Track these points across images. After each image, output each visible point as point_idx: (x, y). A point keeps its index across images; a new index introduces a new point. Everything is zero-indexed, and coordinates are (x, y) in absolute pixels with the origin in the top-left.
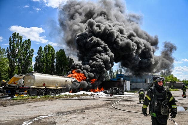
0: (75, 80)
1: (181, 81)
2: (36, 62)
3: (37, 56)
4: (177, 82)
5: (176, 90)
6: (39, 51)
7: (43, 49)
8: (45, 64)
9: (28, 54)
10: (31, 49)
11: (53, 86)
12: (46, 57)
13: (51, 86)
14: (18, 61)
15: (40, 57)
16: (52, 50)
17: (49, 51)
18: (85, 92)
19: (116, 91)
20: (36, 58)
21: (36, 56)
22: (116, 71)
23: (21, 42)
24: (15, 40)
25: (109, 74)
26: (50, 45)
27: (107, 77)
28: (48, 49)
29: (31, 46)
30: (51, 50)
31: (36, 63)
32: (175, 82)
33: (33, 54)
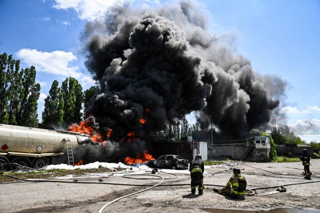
0: (88, 138)
1: (307, 144)
2: (46, 107)
3: (48, 97)
4: (299, 145)
5: (296, 159)
6: (52, 88)
7: (60, 86)
8: (62, 112)
9: (30, 93)
10: (35, 83)
11: (31, 151)
12: (65, 101)
13: (25, 151)
14: (11, 105)
15: (53, 98)
16: (76, 86)
17: (70, 88)
18: (104, 165)
19: (172, 161)
20: (46, 100)
21: (46, 98)
22: (194, 125)
23: (16, 72)
24: (4, 66)
25: (182, 130)
26: (73, 78)
27: (179, 136)
28: (70, 84)
29: (35, 80)
30: (74, 88)
31: (45, 110)
32: (295, 145)
33: (39, 94)
